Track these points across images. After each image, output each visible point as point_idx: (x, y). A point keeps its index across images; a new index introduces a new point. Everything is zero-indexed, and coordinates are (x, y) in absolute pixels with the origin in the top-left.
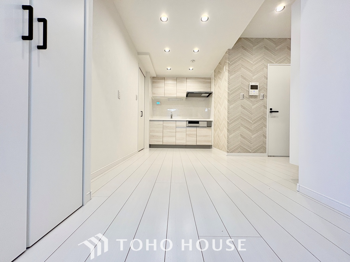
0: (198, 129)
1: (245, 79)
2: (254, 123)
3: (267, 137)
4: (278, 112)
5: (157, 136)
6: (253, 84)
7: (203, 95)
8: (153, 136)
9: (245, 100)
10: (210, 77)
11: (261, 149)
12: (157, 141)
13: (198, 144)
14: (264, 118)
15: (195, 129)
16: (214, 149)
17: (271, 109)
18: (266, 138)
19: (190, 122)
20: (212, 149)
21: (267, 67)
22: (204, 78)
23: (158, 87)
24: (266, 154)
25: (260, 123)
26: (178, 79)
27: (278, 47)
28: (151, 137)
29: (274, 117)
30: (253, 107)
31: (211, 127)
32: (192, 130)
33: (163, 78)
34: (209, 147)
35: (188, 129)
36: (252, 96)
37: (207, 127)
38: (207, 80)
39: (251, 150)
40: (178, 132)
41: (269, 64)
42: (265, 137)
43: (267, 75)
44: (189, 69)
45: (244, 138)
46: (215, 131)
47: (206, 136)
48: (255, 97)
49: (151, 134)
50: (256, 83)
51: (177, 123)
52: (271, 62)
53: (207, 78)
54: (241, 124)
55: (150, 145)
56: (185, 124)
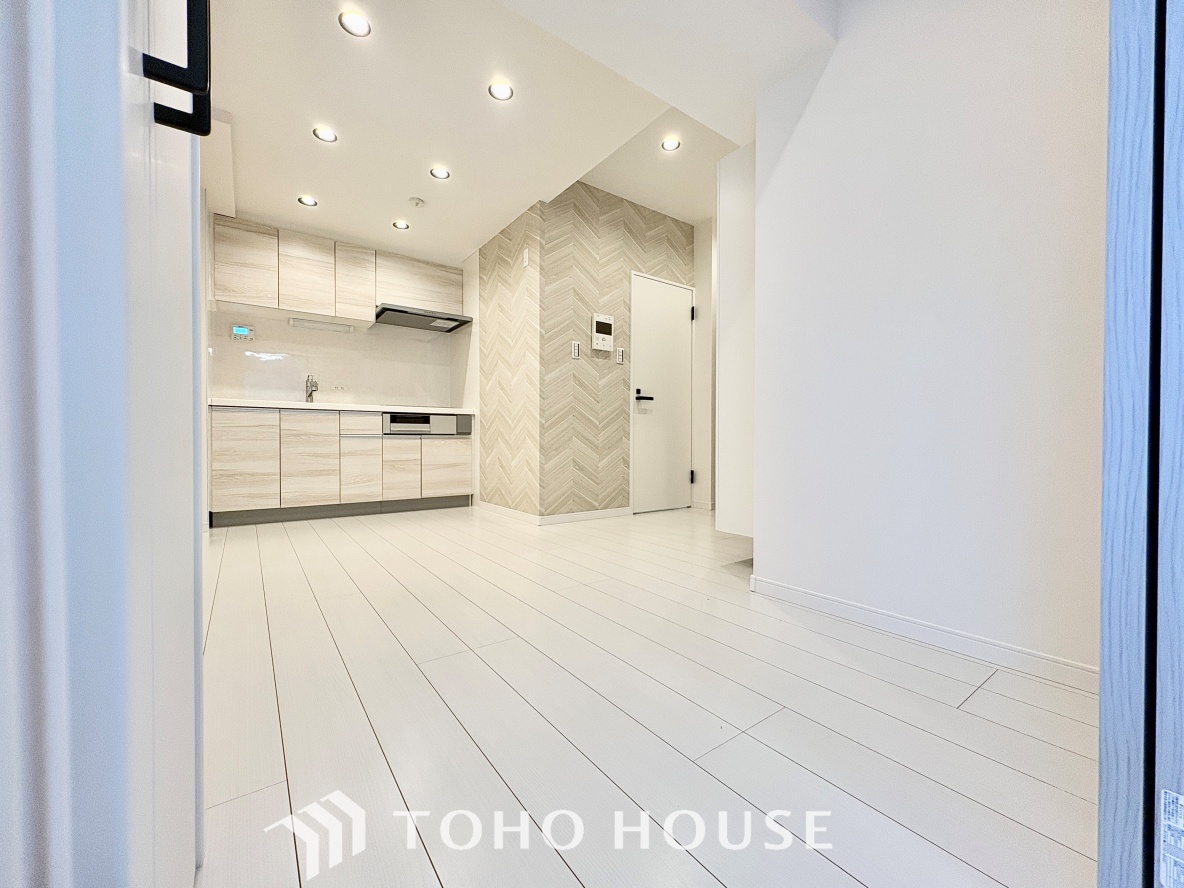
0: (426, 441)
1: (581, 299)
2: (604, 427)
3: (631, 464)
4: (651, 399)
5: (252, 475)
6: (603, 319)
7: (439, 323)
8: (230, 476)
9: (582, 361)
10: (460, 266)
11: (619, 498)
12: (252, 496)
13: (428, 493)
14: (624, 414)
15: (415, 442)
16: (479, 508)
17: (638, 391)
18: (628, 468)
19: (396, 418)
20: (474, 507)
21: (630, 278)
22: (442, 266)
23: (244, 265)
24: (629, 510)
25: (616, 427)
26: (340, 246)
27: (652, 233)
28: (218, 478)
29: (645, 411)
30: (602, 383)
31: (470, 433)
32: (406, 448)
33: (274, 232)
34: (464, 501)
35: (390, 442)
36: (598, 352)
37: (458, 434)
38: (450, 274)
39: (597, 501)
40: (350, 454)
41: (633, 272)
42: (627, 463)
43: (630, 300)
44: (394, 225)
45: (581, 468)
46: (487, 448)
47: (454, 465)
48: (605, 354)
49: (216, 466)
50: (607, 317)
51: (345, 418)
52: (638, 267)
53: (451, 268)
54: (574, 429)
55: (211, 514)
56: (376, 424)
